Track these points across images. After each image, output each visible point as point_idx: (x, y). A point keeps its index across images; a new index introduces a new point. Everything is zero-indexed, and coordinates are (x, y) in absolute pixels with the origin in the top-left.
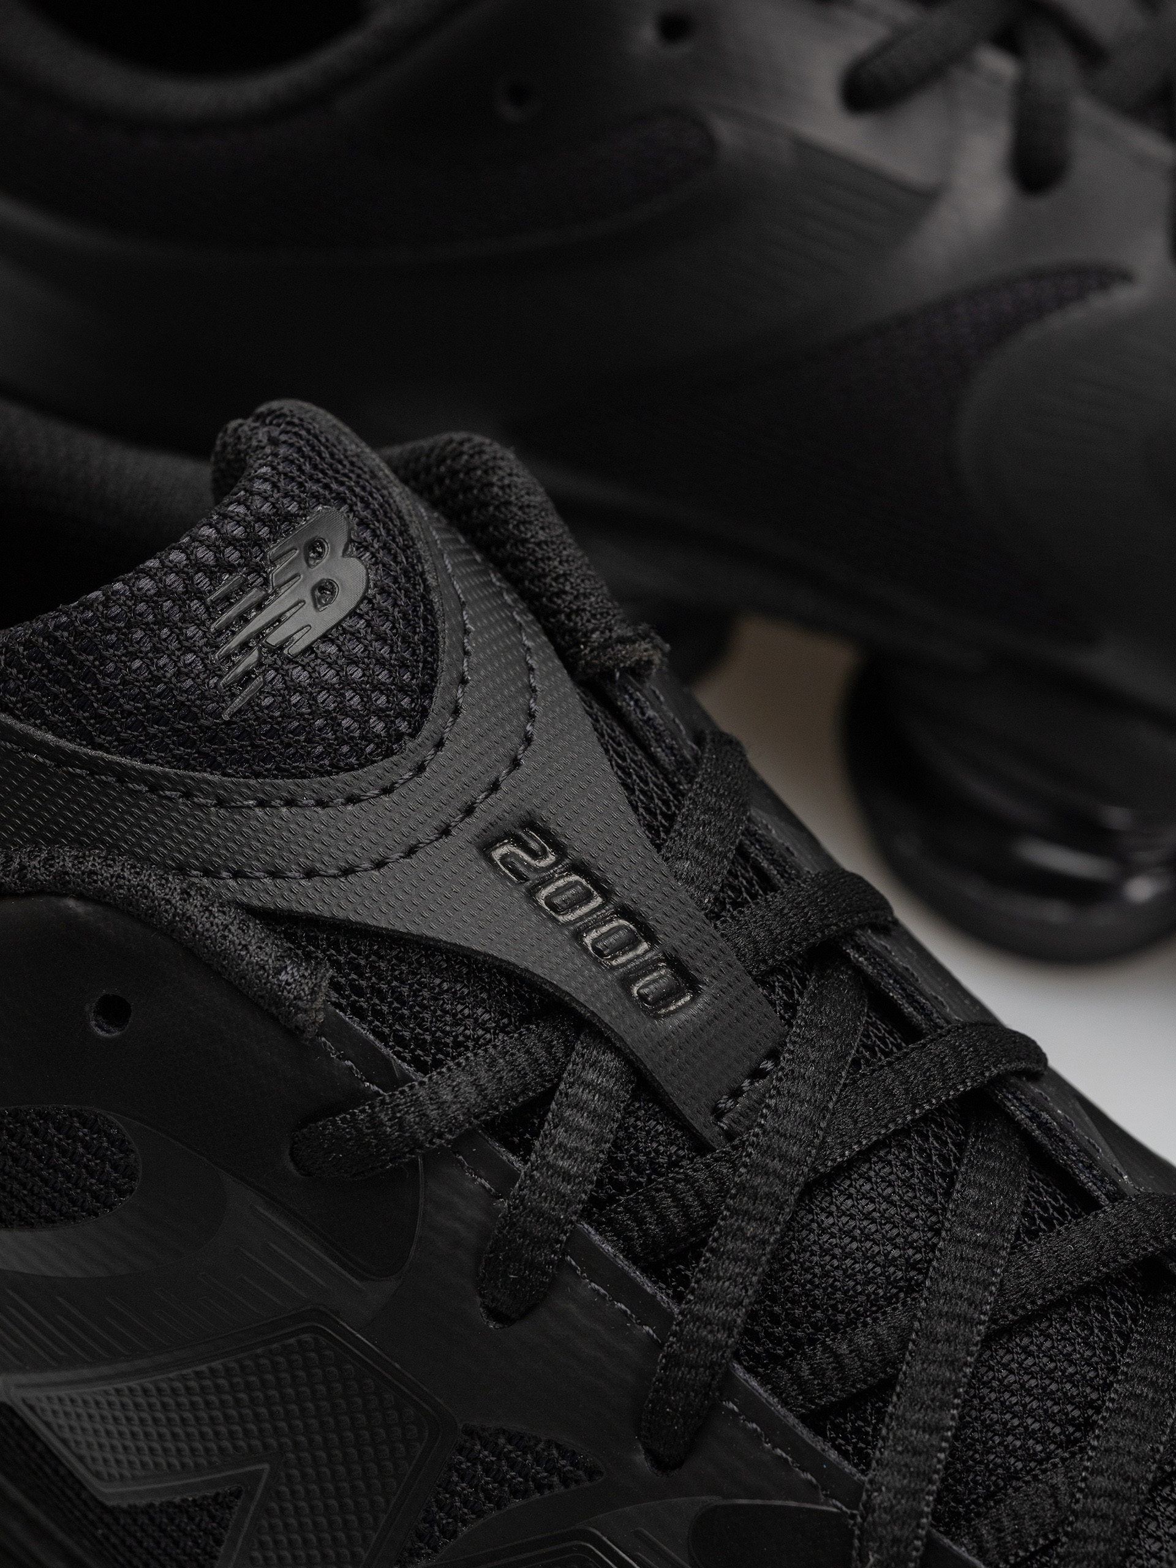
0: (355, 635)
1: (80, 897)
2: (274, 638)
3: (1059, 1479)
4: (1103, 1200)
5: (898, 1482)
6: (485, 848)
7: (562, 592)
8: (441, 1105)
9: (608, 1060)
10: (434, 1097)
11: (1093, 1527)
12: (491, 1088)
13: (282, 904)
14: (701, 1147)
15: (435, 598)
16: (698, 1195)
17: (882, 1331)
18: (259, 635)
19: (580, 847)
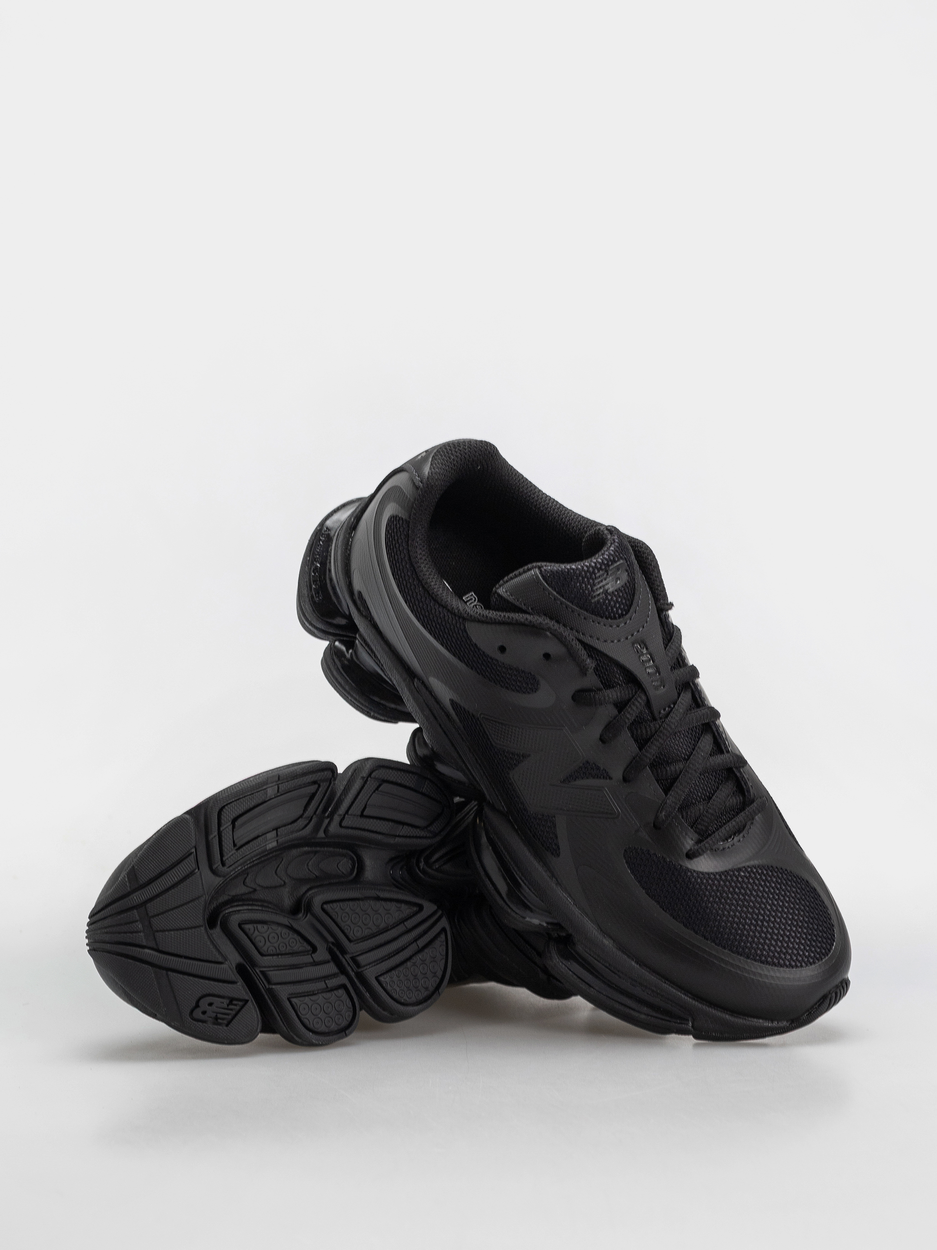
0: (621, 591)
1: (551, 633)
2: (606, 587)
3: (702, 808)
4: (725, 752)
5: (674, 800)
6: (633, 644)
7: (660, 594)
8: (609, 698)
9: (644, 697)
10: (608, 696)
11: (706, 819)
12: (619, 697)
13: (591, 644)
14: (654, 719)
15: (636, 585)
16: (650, 730)
17: (677, 768)
18: (604, 586)
19: (651, 649)
